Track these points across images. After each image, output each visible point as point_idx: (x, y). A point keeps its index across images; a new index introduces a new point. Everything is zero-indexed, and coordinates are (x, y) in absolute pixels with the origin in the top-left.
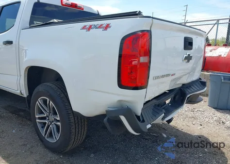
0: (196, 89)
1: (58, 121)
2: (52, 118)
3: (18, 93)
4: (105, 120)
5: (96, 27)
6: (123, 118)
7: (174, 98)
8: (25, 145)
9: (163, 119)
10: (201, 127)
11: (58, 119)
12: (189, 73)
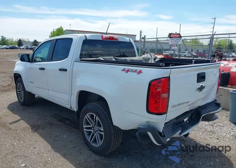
0: (210, 110)
1: (102, 131)
2: (97, 128)
3: (68, 107)
4: (137, 134)
5: (132, 71)
6: (149, 134)
7: (191, 117)
8: (74, 147)
9: (180, 134)
10: (217, 141)
11: (102, 130)
12: (203, 98)
